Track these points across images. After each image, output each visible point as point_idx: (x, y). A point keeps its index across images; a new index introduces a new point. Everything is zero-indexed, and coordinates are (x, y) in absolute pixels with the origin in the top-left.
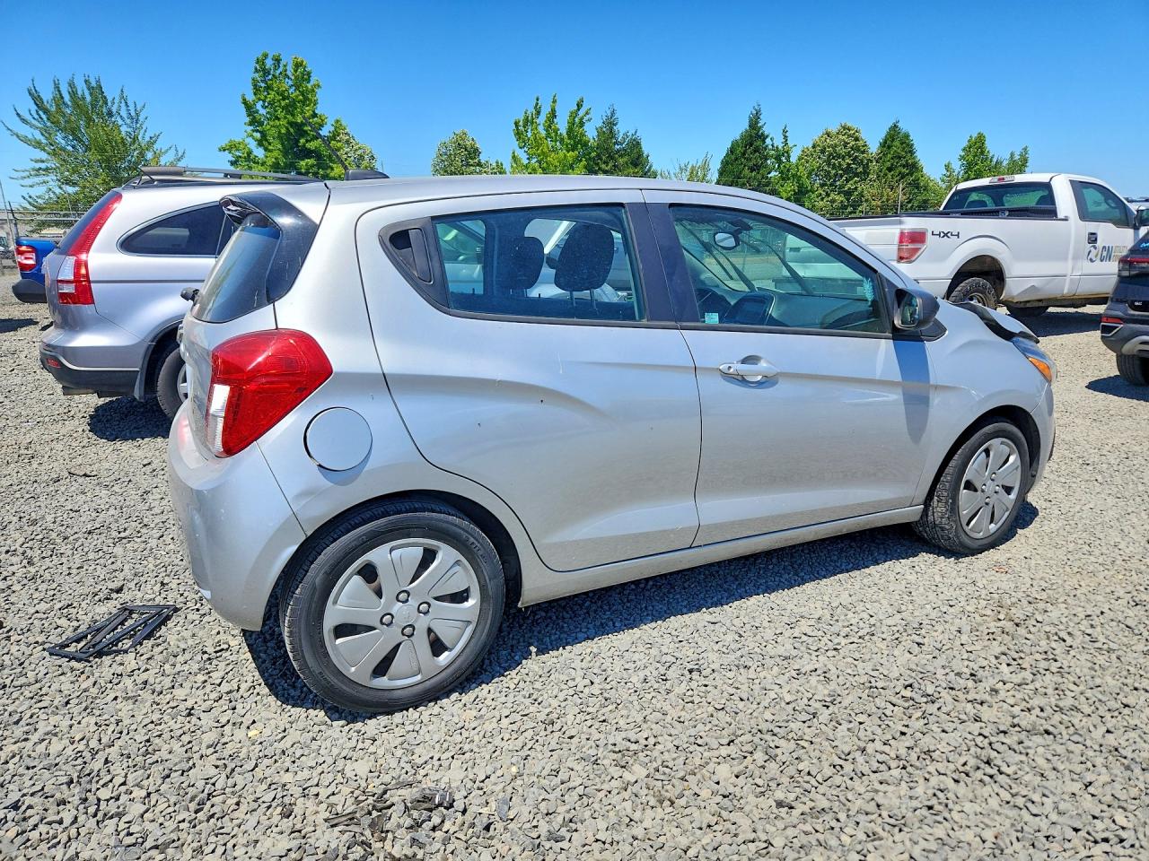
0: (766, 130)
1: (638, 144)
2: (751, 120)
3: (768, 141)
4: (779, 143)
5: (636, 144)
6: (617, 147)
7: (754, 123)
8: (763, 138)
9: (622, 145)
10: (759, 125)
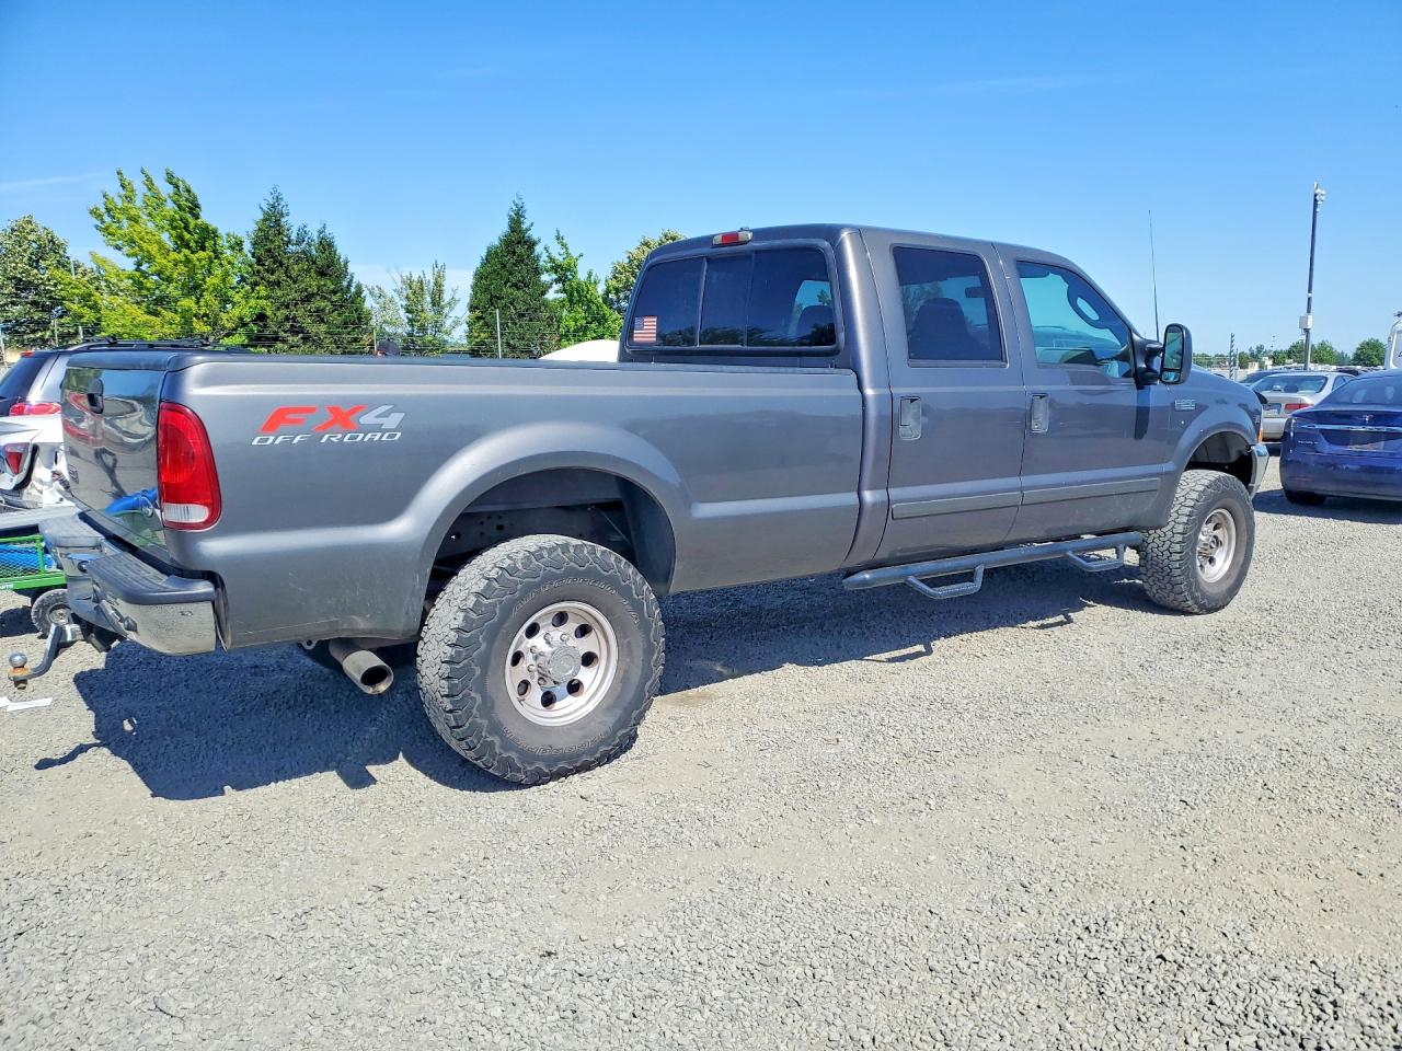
0: (534, 234)
1: (330, 245)
2: (511, 219)
3: (538, 249)
4: (556, 252)
5: (326, 245)
6: (292, 248)
7: (516, 223)
8: (531, 245)
9: (298, 243)
10: (524, 227)
